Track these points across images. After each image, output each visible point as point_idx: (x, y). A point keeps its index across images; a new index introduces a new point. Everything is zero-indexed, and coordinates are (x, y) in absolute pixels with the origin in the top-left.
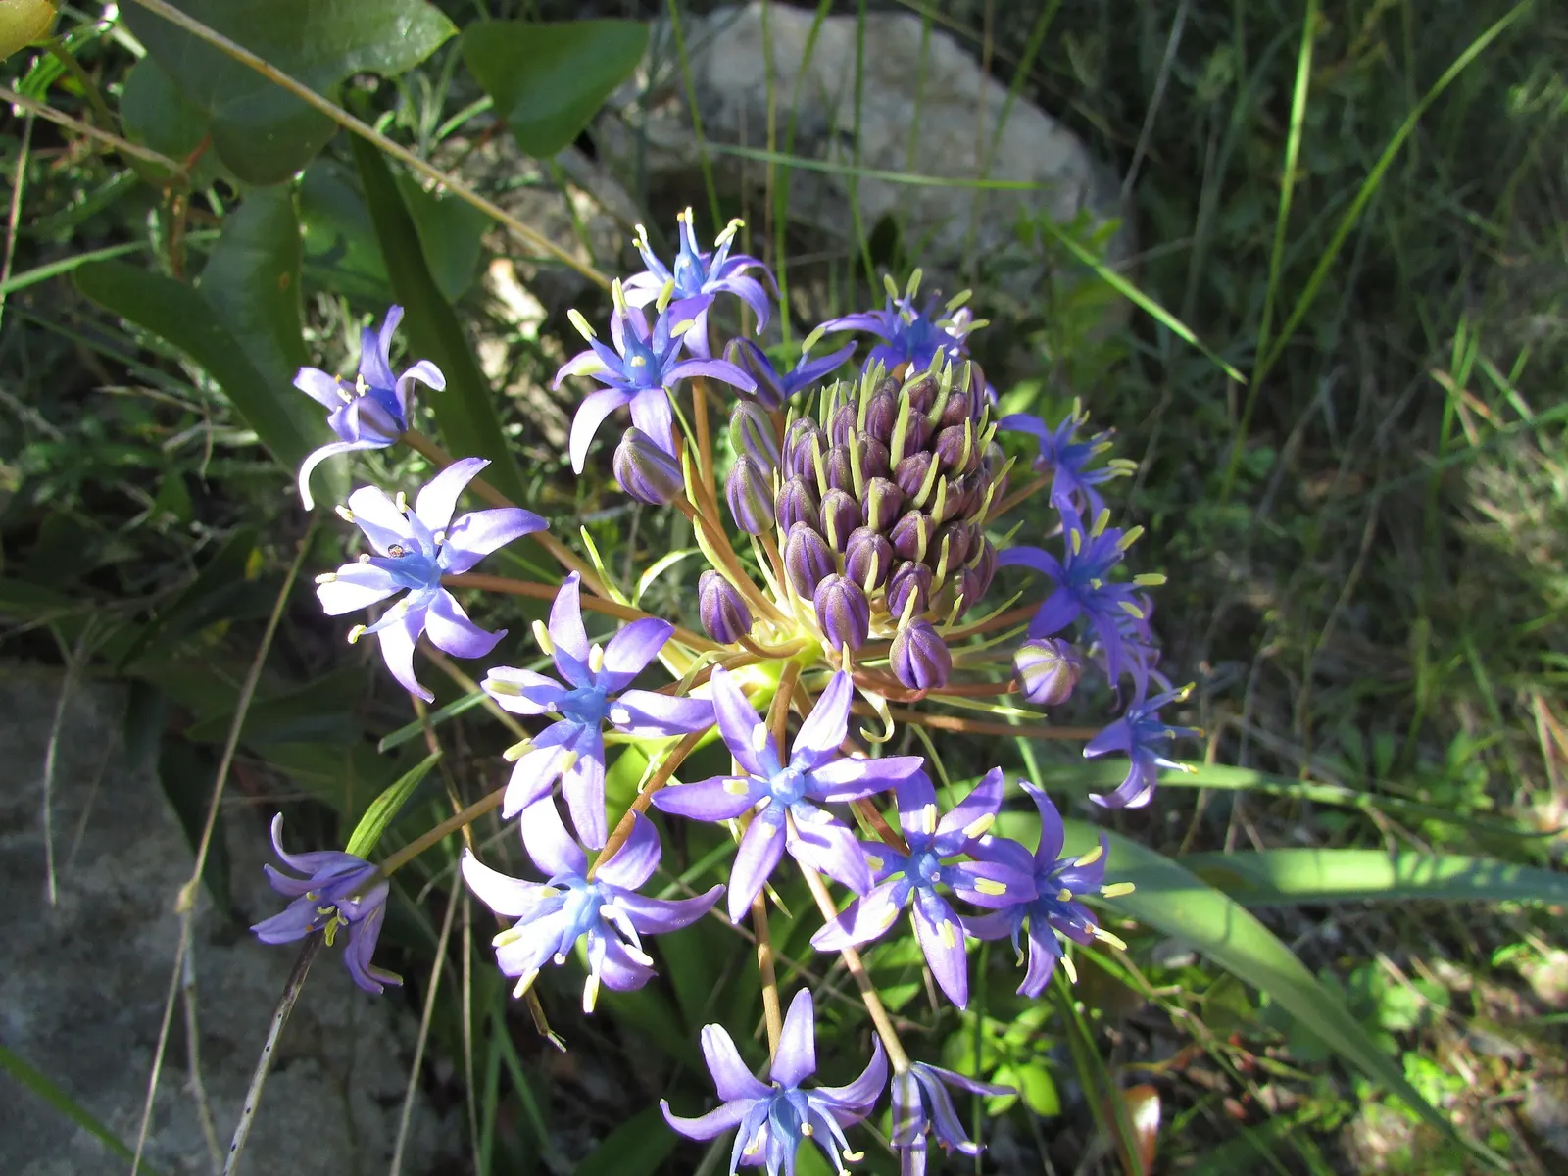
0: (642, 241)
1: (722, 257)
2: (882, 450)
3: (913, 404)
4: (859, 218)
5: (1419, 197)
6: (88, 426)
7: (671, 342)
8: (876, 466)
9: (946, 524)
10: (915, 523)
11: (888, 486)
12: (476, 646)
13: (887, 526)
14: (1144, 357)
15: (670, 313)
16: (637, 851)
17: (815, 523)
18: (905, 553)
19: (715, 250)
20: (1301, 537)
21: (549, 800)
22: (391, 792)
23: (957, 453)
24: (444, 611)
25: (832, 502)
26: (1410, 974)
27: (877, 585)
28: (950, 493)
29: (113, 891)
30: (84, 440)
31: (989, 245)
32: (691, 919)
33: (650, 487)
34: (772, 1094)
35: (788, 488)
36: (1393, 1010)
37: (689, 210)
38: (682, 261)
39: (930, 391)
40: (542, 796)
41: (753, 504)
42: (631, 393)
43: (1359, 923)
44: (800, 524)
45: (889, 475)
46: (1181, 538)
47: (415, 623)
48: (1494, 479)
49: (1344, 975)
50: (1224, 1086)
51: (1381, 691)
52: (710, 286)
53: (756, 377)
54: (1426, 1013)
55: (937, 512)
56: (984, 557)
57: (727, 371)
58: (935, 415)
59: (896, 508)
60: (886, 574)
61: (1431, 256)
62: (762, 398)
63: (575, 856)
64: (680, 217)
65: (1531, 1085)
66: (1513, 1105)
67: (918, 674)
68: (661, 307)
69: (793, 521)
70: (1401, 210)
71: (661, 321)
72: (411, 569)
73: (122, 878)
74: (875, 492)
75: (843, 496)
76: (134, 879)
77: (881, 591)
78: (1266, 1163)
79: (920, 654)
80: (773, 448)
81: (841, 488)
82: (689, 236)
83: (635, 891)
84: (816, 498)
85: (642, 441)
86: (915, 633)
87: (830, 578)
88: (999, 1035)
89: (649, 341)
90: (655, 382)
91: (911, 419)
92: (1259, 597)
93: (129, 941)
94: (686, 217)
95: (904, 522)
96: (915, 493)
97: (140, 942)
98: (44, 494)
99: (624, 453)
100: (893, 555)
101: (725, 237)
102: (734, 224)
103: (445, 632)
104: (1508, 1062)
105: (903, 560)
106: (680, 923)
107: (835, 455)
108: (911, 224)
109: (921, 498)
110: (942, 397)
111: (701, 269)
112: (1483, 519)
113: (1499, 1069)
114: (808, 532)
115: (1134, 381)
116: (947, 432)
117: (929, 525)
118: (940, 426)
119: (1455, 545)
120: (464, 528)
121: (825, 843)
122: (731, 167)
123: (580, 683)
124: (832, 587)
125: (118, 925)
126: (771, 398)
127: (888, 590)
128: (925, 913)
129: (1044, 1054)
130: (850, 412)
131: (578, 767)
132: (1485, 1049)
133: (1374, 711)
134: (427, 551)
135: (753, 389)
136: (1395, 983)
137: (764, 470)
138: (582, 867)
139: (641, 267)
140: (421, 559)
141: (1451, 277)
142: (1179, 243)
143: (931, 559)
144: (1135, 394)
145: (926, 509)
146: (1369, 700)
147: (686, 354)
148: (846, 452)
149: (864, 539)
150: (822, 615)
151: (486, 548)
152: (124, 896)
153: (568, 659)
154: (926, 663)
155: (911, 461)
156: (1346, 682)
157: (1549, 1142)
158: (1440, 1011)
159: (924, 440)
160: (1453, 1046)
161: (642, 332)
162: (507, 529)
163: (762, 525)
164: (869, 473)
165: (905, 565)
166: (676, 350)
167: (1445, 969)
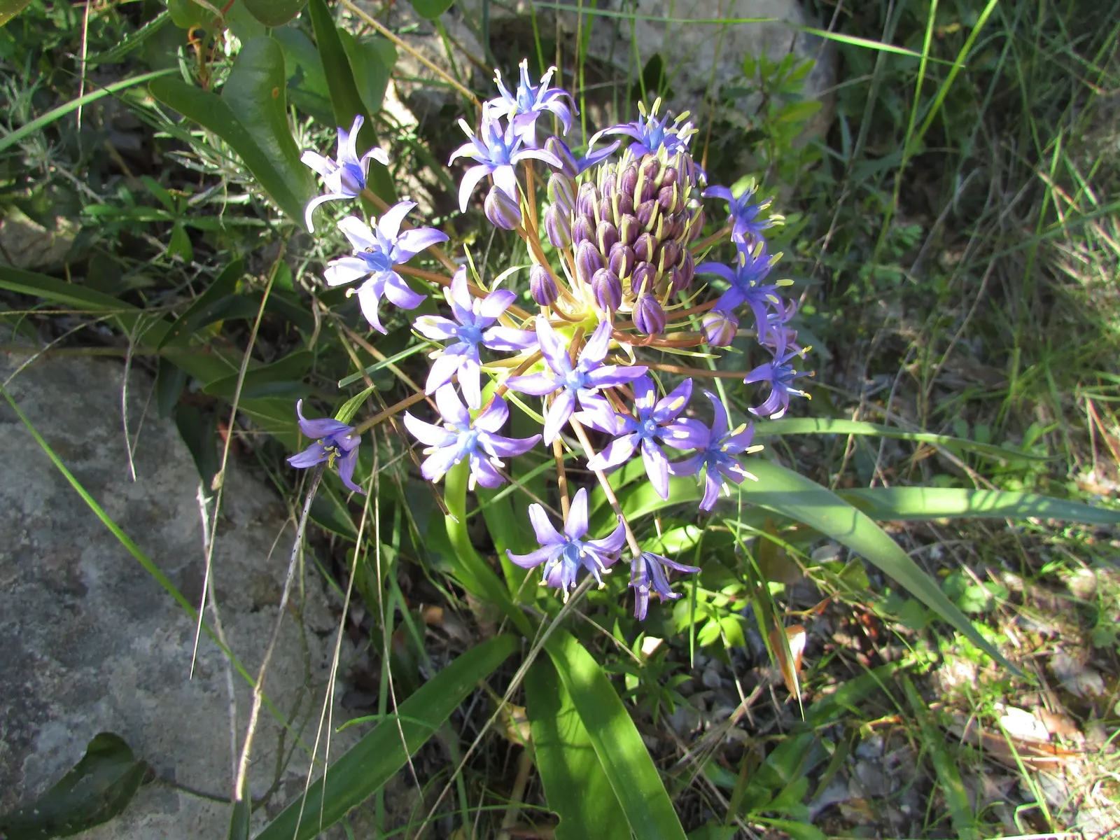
0: (498, 80)
1: (544, 89)
2: (630, 200)
3: (646, 173)
4: (637, 55)
5: (1044, 44)
6: (122, 193)
7: (516, 138)
8: (627, 208)
9: (664, 241)
10: (646, 239)
11: (632, 218)
12: (411, 302)
13: (632, 241)
14: (834, 160)
15: (515, 122)
16: (496, 411)
17: (593, 240)
18: (641, 257)
19: (540, 85)
20: (937, 290)
21: (450, 385)
22: (352, 401)
23: (670, 201)
24: (395, 283)
25: (603, 227)
26: (984, 578)
27: (626, 275)
28: (665, 223)
29: (146, 499)
30: (120, 203)
31: (729, 77)
32: (523, 451)
33: (504, 219)
34: (565, 543)
35: (581, 221)
36: (971, 600)
37: (525, 61)
38: (521, 91)
39: (657, 165)
40: (446, 382)
41: (560, 231)
42: (493, 167)
43: (954, 547)
44: (585, 240)
45: (633, 213)
46: (853, 288)
47: (379, 289)
48: (1078, 252)
49: (941, 579)
50: (856, 645)
51: (984, 396)
52: (538, 106)
53: (563, 159)
54: (991, 602)
55: (658, 235)
56: (686, 263)
57: (546, 155)
58: (658, 181)
59: (636, 231)
60: (631, 270)
61: (1050, 89)
62: (566, 172)
63: (464, 414)
64: (521, 65)
65: (1056, 649)
66: (1043, 660)
67: (647, 325)
68: (510, 118)
69: (581, 239)
70: (1029, 54)
71: (510, 127)
72: (376, 259)
73: (152, 491)
74: (624, 222)
75: (608, 225)
76: (159, 492)
77: (629, 278)
78: (879, 689)
79: (648, 312)
80: (571, 200)
81: (607, 220)
82: (525, 76)
83: (496, 433)
84: (594, 226)
85: (499, 192)
86: (646, 301)
87: (601, 270)
88: (710, 600)
89: (502, 138)
90: (507, 162)
91: (645, 182)
92: (905, 331)
93: (158, 531)
94: (524, 65)
95: (640, 239)
96: (647, 223)
97: (165, 530)
98: (96, 238)
99: (490, 200)
100: (635, 258)
101: (546, 78)
102: (552, 69)
103: (396, 294)
104: (1044, 636)
105: (639, 261)
106: (518, 452)
107: (604, 203)
108: (673, 60)
109: (649, 226)
110: (662, 170)
111: (532, 95)
112: (1069, 280)
113: (1037, 639)
114: (589, 245)
115: (824, 177)
116: (664, 190)
117: (654, 241)
118: (661, 187)
119: (1049, 299)
120: (405, 238)
121: (595, 408)
122: (548, 16)
123: (466, 323)
124: (601, 276)
125: (151, 520)
126: (569, 172)
127: (633, 278)
128: (647, 450)
129: (738, 612)
130: (613, 179)
131: (465, 365)
132: (1029, 628)
133: (979, 408)
134: (385, 251)
135: (560, 165)
136: (973, 584)
137: (566, 213)
138: (467, 421)
139: (498, 94)
140: (382, 255)
141: (1063, 105)
142: (864, 78)
143: (655, 261)
144: (825, 186)
145: (652, 232)
146: (975, 402)
147: (523, 146)
148: (610, 200)
149: (619, 248)
150: (596, 291)
151: (418, 248)
152: (154, 503)
153: (461, 310)
154: (651, 318)
155: (645, 204)
156: (961, 390)
157: (1063, 684)
158: (1001, 601)
159: (652, 194)
160: (1006, 622)
161: (499, 133)
162: (428, 239)
163: (564, 243)
164: (622, 211)
165: (641, 264)
166: (518, 143)
167: (1010, 578)
